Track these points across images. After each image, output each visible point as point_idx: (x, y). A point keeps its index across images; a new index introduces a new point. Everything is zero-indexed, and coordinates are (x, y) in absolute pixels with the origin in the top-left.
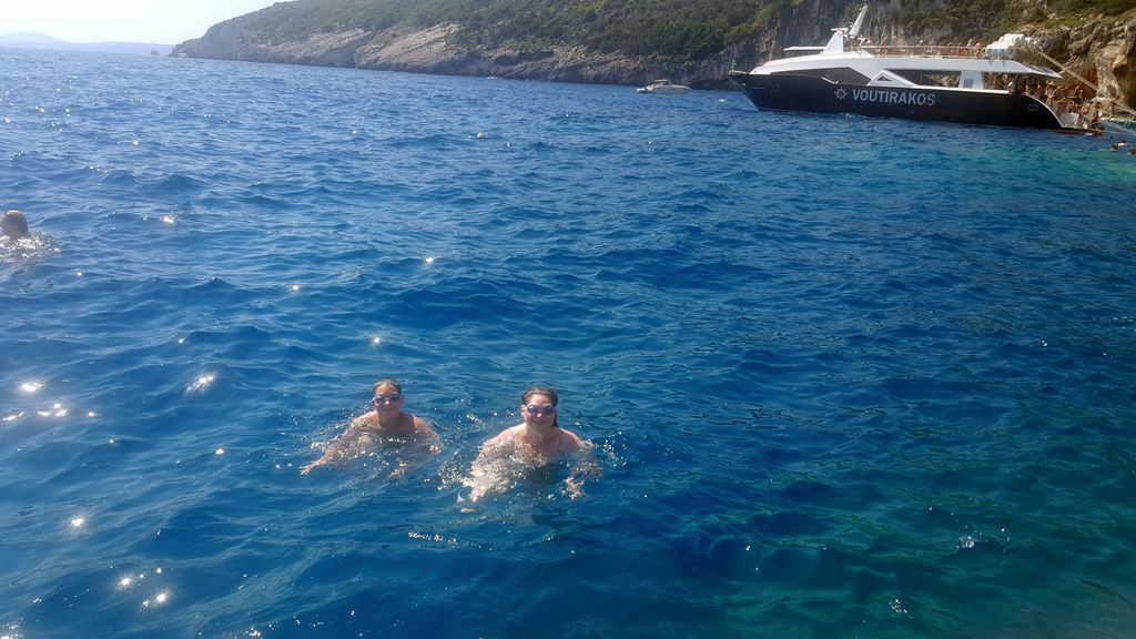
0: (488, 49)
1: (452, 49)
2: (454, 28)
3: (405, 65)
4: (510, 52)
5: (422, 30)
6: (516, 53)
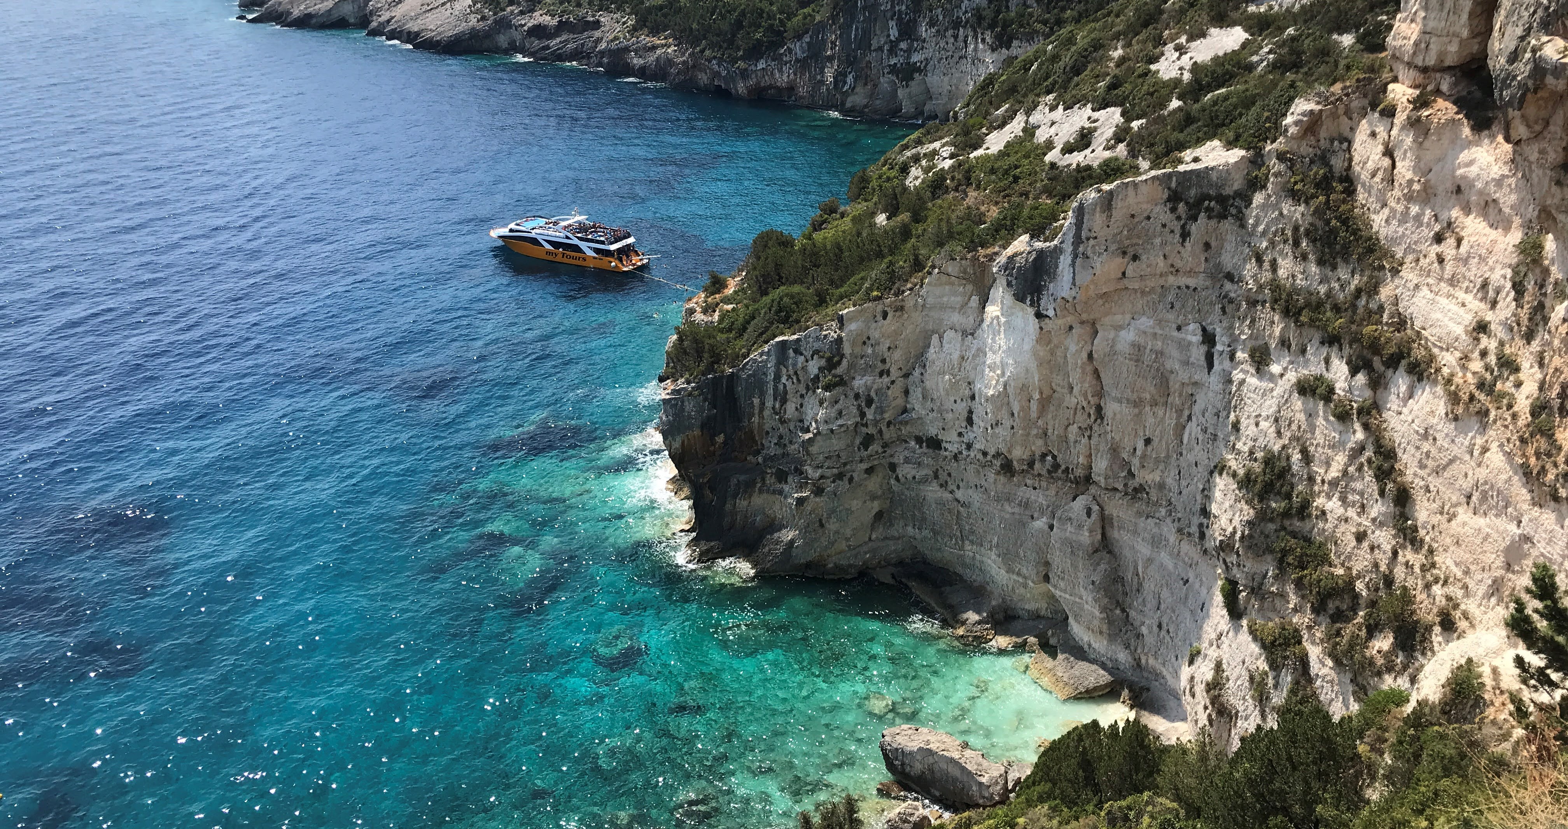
1: (477, 12)
3: (418, 34)
4: (547, 19)
6: (555, 22)
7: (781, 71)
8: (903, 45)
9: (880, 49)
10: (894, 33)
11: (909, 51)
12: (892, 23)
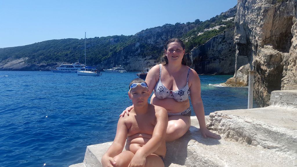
0: (37, 63)
1: (26, 64)
2: (27, 58)
3: (12, 69)
4: (44, 64)
5: (17, 59)
6: (46, 64)
7: (102, 66)
8: (125, 60)
9: (121, 61)
10: (123, 58)
11: (126, 61)
12: (123, 57)
